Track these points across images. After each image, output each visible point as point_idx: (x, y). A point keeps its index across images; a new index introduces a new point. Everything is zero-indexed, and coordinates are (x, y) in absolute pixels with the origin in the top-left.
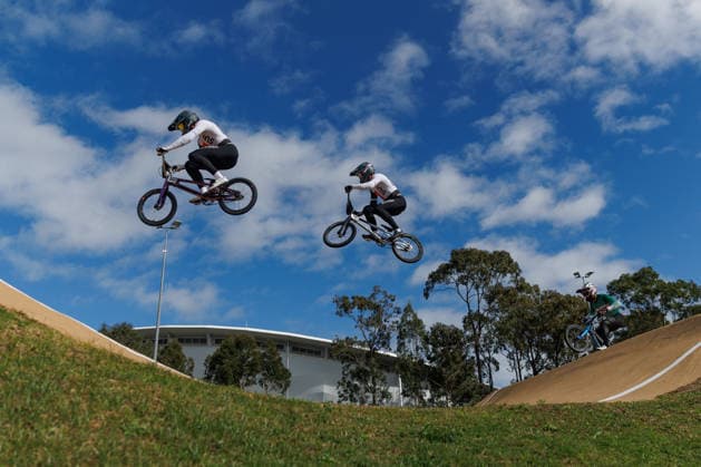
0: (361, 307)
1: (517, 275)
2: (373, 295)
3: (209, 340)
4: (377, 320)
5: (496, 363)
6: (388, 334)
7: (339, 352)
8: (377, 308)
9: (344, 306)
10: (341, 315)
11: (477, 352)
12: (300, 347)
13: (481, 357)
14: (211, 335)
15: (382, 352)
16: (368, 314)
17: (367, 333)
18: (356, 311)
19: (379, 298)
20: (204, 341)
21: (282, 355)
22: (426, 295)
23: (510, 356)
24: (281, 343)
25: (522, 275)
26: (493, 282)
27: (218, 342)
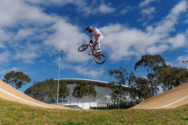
0: (116, 73)
1: (163, 62)
2: (120, 69)
3: (74, 83)
4: (121, 76)
5: (158, 89)
6: (125, 81)
7: (110, 86)
8: (121, 73)
9: (111, 73)
10: (110, 75)
11: (152, 85)
12: (99, 84)
13: (153, 87)
14: (75, 82)
15: (123, 86)
16: (118, 75)
17: (118, 80)
18: (115, 74)
19: (122, 70)
20: (73, 83)
21: (95, 87)
22: (135, 69)
23: (163, 87)
24: (94, 83)
25: (165, 62)
26: (155, 65)
27: (77, 83)
